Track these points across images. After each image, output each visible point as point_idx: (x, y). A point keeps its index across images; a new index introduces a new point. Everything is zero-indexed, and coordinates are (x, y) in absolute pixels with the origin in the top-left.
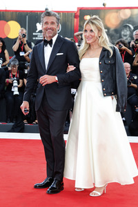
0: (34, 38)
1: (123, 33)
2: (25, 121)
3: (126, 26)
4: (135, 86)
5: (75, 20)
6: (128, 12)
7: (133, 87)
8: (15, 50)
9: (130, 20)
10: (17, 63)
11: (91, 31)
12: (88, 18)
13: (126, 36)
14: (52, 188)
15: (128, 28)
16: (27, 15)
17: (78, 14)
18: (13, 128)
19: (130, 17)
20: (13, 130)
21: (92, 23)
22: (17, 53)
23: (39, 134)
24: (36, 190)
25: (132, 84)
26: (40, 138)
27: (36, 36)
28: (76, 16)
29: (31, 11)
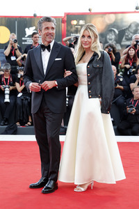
0: (23, 43)
1: (108, 37)
2: (18, 124)
3: (111, 31)
4: (122, 87)
5: (63, 24)
6: (113, 17)
7: (119, 88)
8: (7, 55)
9: (114, 25)
10: (9, 67)
11: (89, 37)
12: (74, 22)
13: (111, 40)
14: (47, 188)
15: (113, 32)
16: (16, 20)
17: (66, 19)
18: (6, 131)
19: (115, 22)
20: (6, 133)
21: (90, 29)
22: (8, 58)
23: (34, 136)
24: (31, 190)
25: (118, 86)
26: (35, 140)
27: (26, 41)
28: (63, 21)
29: (20, 17)
